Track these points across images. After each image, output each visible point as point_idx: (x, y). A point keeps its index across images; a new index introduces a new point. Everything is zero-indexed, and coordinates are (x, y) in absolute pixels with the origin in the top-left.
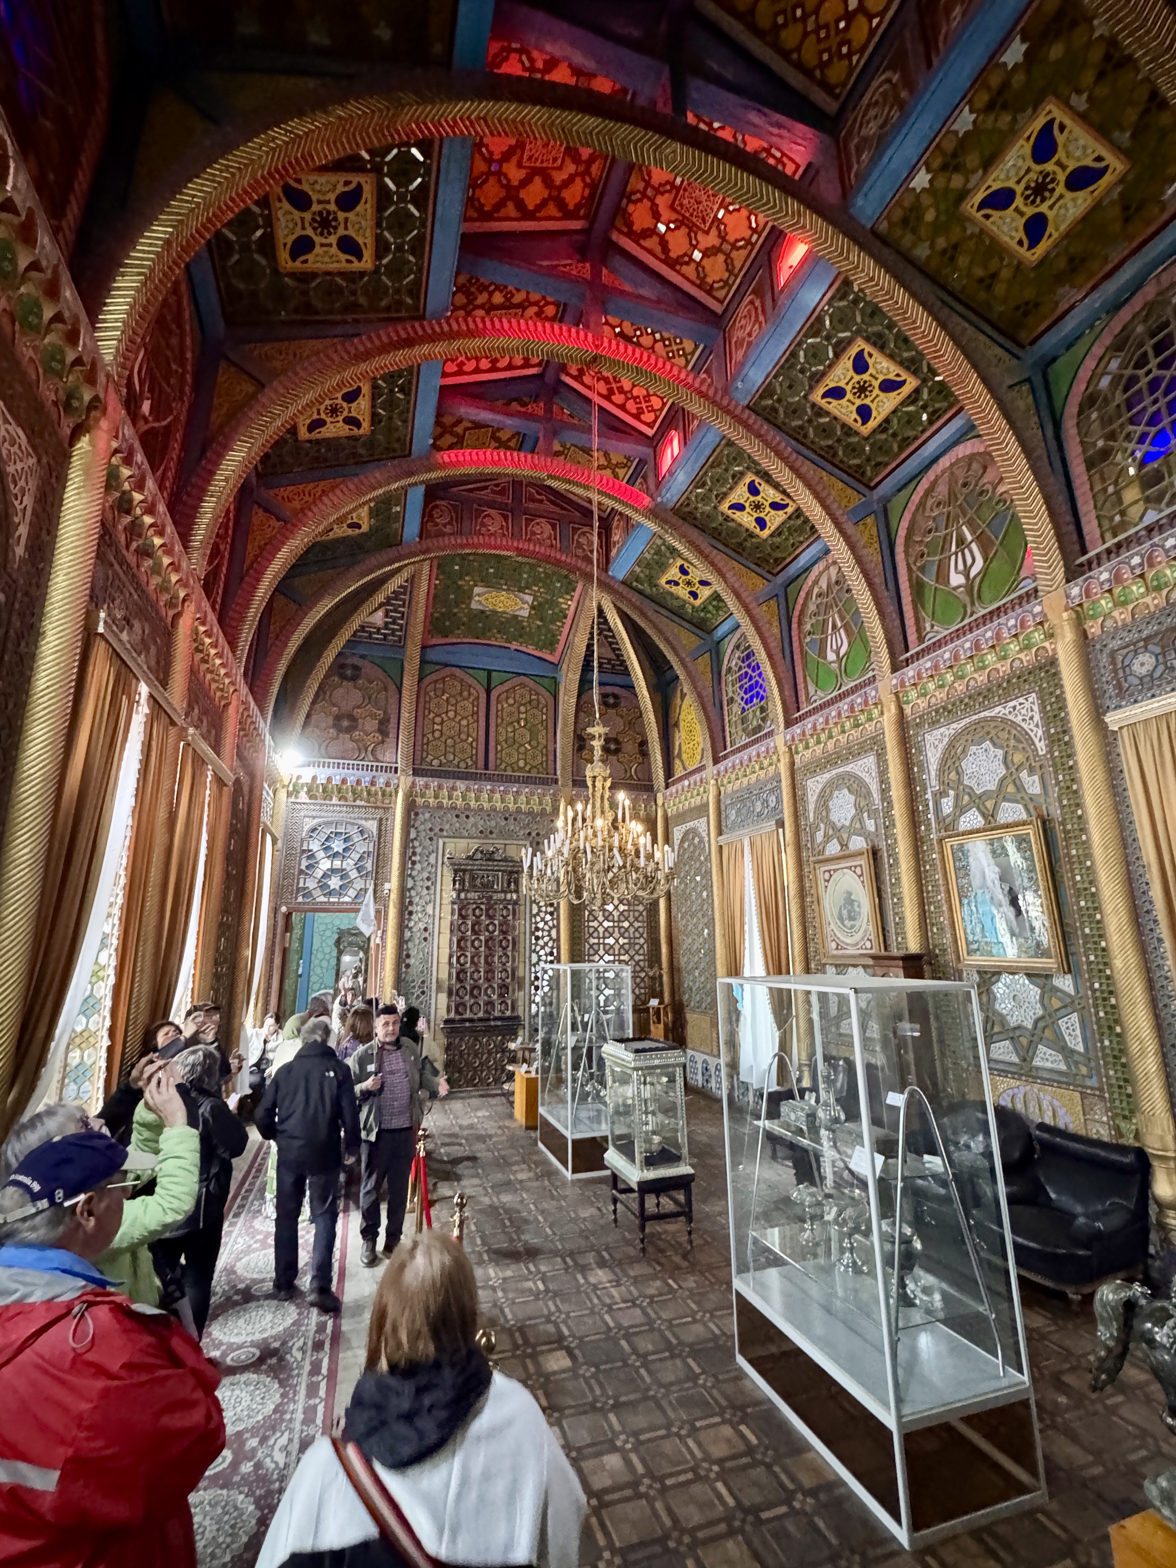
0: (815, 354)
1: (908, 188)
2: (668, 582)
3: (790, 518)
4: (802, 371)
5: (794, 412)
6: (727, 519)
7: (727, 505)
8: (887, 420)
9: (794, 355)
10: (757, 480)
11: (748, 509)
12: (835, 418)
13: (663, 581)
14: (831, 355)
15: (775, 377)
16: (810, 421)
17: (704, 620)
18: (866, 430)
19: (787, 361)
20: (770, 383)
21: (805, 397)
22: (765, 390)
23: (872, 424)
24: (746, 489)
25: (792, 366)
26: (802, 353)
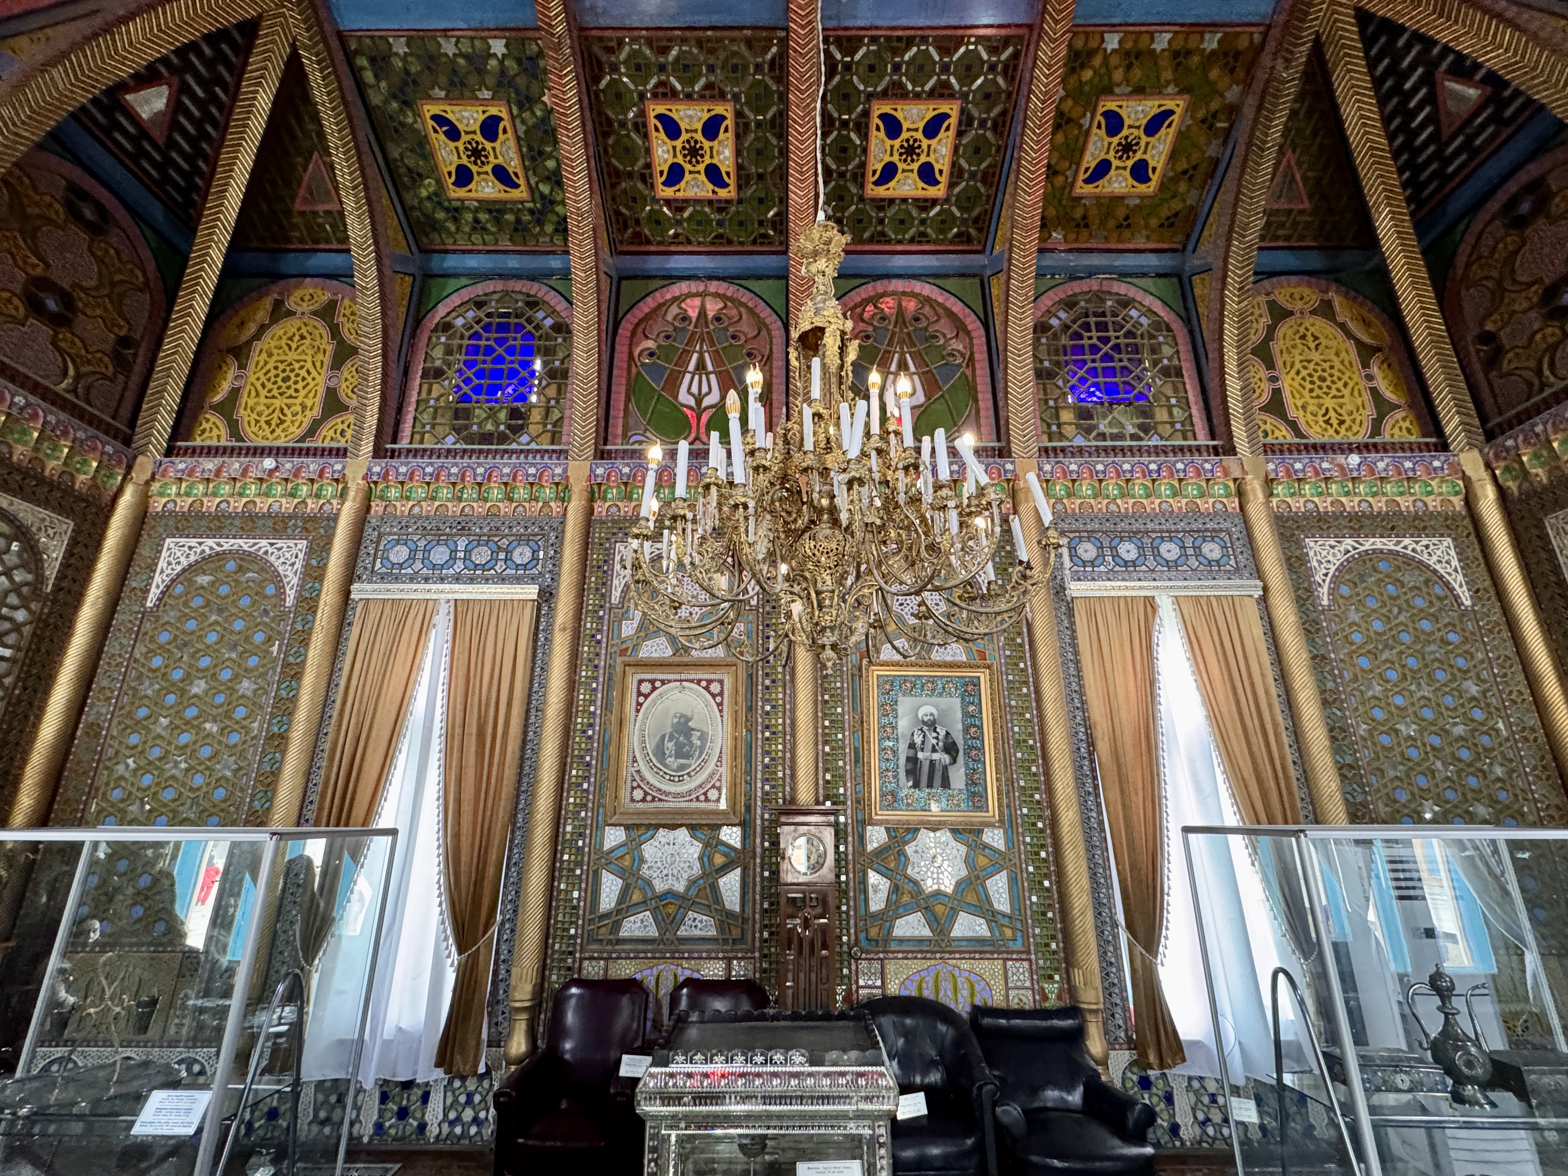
0: (921, 69)
1: (1102, 34)
2: (439, 120)
3: (710, 202)
4: (897, 68)
5: (846, 97)
6: (641, 127)
7: (661, 109)
8: (892, 201)
9: (910, 42)
10: (729, 122)
11: (679, 143)
12: (865, 151)
13: (430, 109)
14: (927, 87)
15: (874, 40)
16: (845, 124)
17: (435, 226)
18: (874, 191)
19: (899, 39)
20: (860, 39)
21: (870, 96)
22: (849, 39)
23: (881, 192)
24: (706, 116)
25: (895, 52)
26: (915, 49)
